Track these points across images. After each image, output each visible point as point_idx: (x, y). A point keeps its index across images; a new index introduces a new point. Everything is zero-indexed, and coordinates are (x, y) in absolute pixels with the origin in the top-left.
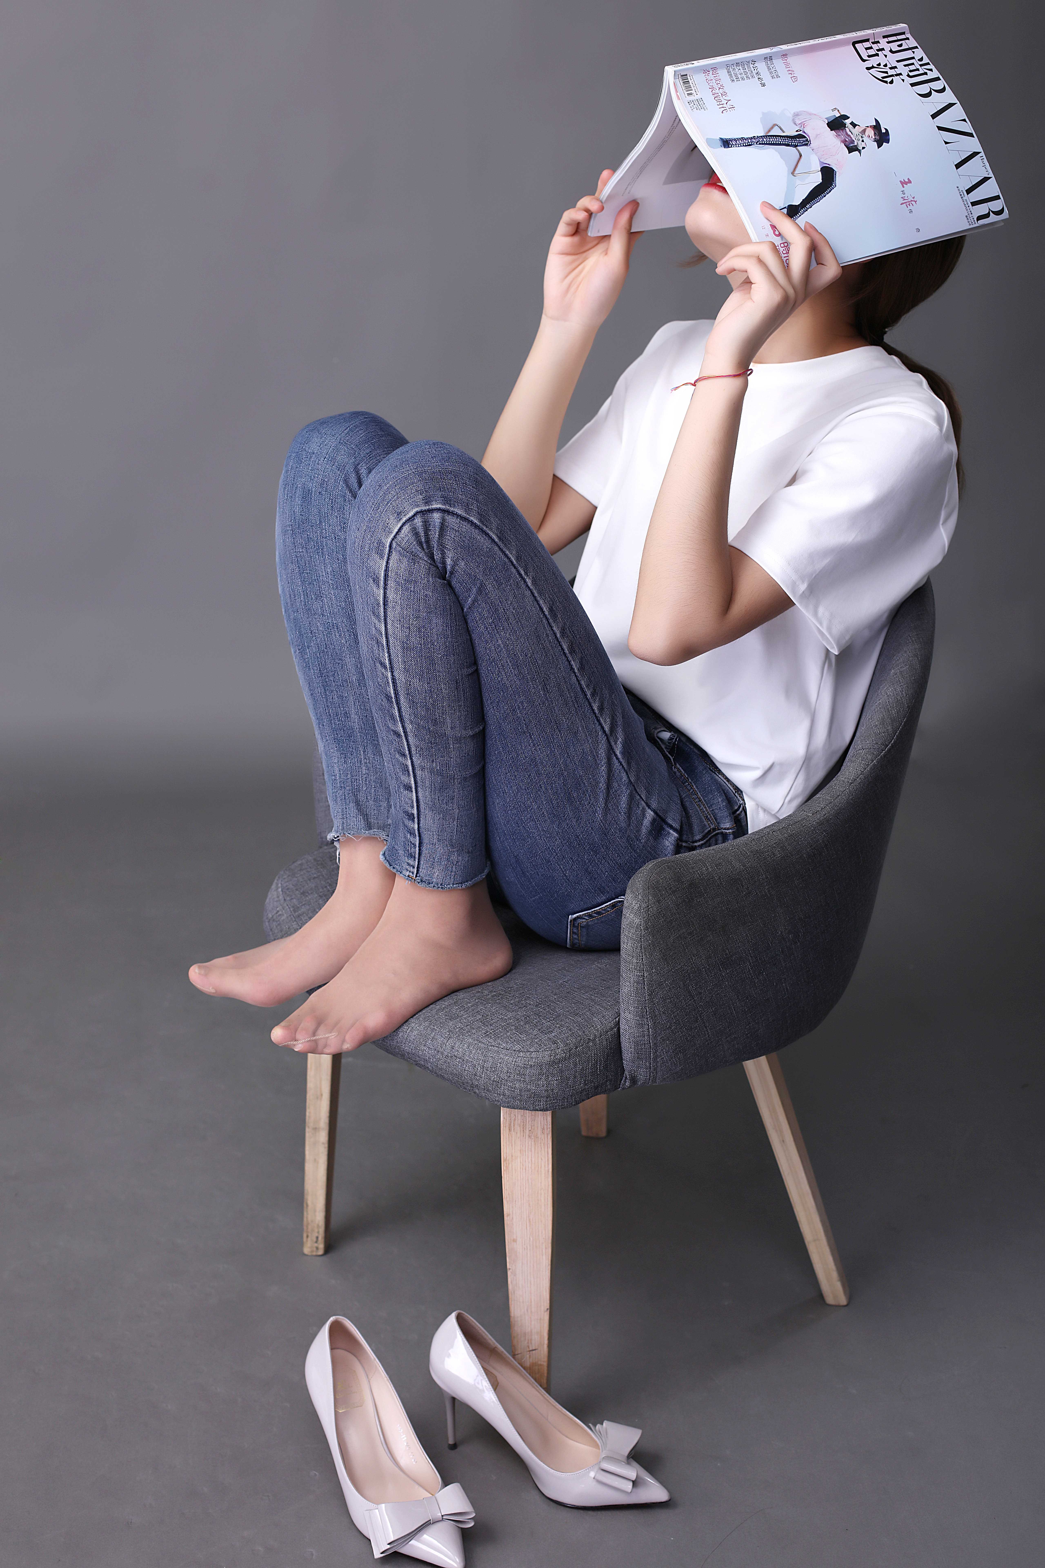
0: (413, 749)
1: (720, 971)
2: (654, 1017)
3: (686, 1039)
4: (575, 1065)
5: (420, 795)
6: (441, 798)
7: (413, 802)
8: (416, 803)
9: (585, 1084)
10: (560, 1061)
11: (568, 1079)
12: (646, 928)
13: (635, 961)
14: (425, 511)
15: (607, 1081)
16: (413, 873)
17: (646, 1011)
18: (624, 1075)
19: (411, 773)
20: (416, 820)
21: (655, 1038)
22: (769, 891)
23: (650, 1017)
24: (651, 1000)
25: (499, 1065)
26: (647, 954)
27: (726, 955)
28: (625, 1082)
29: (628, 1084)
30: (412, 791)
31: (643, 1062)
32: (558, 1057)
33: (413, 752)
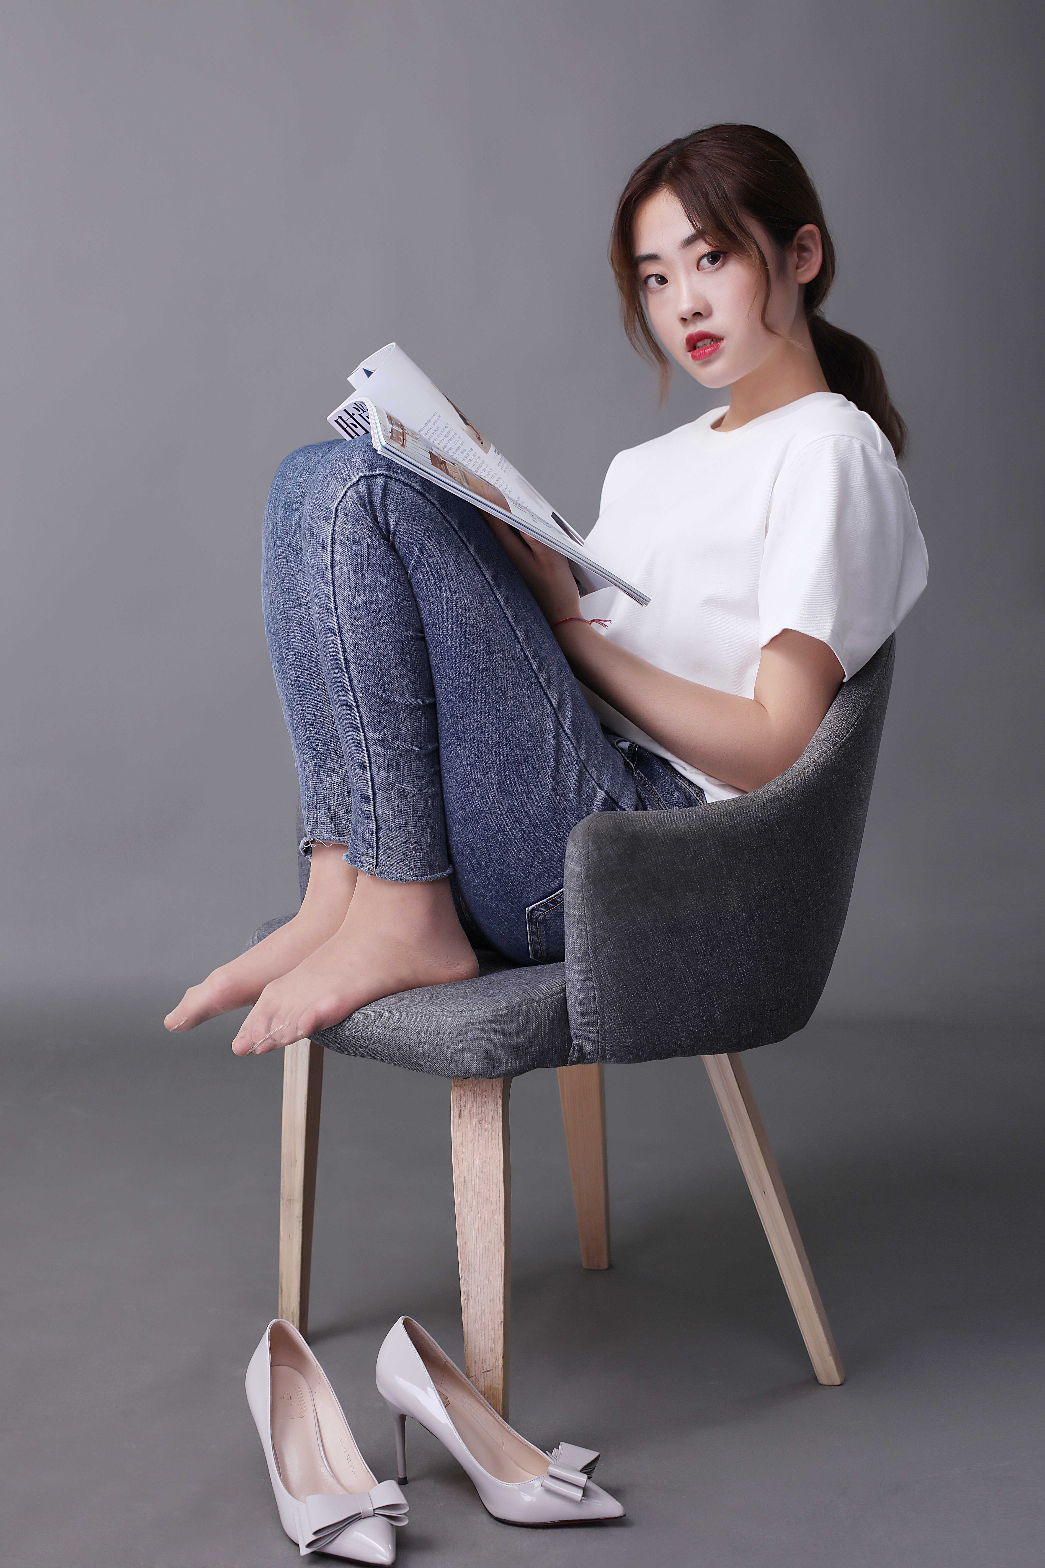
0: (365, 720)
1: (669, 938)
2: (599, 977)
3: (635, 1007)
4: (518, 1024)
5: (374, 773)
6: (395, 776)
7: (367, 782)
8: (371, 782)
9: (529, 1047)
10: (502, 1018)
11: (510, 1038)
12: (587, 877)
13: (577, 913)
14: (369, 476)
15: (553, 1048)
16: (373, 865)
17: (591, 970)
18: (572, 1046)
19: (365, 748)
20: (372, 802)
21: (601, 1001)
22: (717, 859)
23: (595, 976)
24: (595, 957)
25: (442, 1027)
26: (589, 906)
27: (674, 921)
28: (573, 1053)
29: (576, 1056)
30: (366, 770)
31: (590, 1029)
32: (501, 1013)
33: (365, 725)
